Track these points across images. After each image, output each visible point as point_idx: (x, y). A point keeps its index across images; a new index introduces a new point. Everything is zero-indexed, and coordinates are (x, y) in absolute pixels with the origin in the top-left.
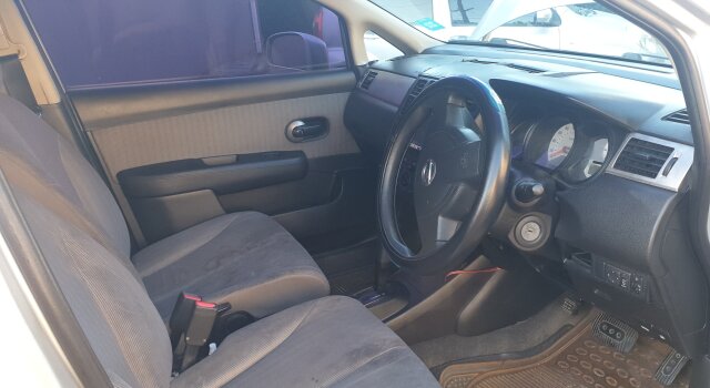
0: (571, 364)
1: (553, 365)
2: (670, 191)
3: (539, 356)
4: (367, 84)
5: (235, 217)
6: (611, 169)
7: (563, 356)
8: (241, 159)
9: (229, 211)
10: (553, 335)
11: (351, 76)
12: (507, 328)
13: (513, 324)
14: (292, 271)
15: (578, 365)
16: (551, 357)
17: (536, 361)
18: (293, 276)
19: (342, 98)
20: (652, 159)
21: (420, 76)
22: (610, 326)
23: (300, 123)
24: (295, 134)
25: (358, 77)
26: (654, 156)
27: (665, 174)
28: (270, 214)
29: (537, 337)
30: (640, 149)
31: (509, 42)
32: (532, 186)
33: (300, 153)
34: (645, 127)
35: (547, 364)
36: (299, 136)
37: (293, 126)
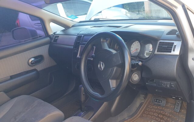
0: (147, 115)
1: (142, 116)
2: (177, 55)
3: (136, 115)
4: (56, 40)
5: (16, 99)
6: (156, 52)
7: (143, 113)
8: (12, 77)
9: (12, 97)
10: (139, 107)
11: (48, 39)
12: (126, 110)
13: (127, 107)
14: (49, 113)
15: (149, 114)
16: (140, 114)
17: (136, 117)
18: (50, 115)
19: (47, 47)
20: (168, 47)
21: (78, 34)
22: (157, 100)
23: (33, 59)
24: (31, 63)
25: (51, 39)
26: (168, 46)
27: (174, 50)
28: (29, 94)
29: (134, 109)
30: (163, 45)
31: (100, 19)
32: (138, 63)
33: (35, 70)
34: (162, 38)
35: (140, 117)
36: (33, 64)
37: (30, 61)
